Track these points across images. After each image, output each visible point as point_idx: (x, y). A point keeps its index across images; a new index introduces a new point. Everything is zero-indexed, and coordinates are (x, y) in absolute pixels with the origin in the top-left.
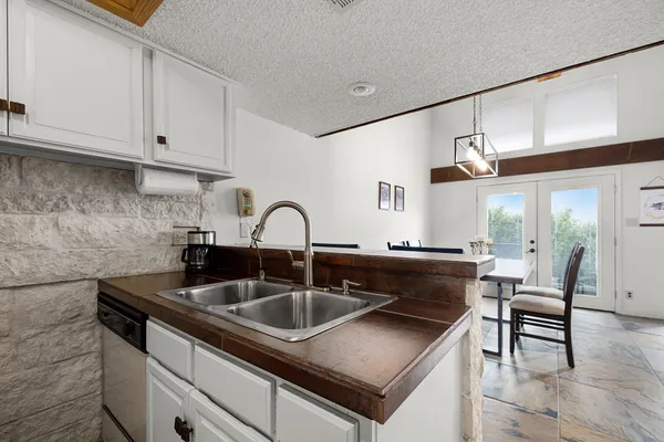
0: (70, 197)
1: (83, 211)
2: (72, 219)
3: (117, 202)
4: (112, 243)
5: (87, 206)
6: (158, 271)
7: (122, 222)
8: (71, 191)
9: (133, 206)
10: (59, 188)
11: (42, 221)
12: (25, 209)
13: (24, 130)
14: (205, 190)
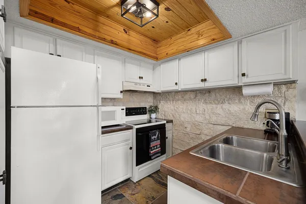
0: (226, 99)
1: (229, 103)
2: (226, 106)
3: (240, 100)
4: (238, 115)
5: (230, 102)
6: (257, 128)
7: (242, 107)
8: (226, 97)
9: (246, 101)
10: (223, 97)
11: (219, 106)
12: (216, 104)
13: (207, 85)
14: (288, 89)
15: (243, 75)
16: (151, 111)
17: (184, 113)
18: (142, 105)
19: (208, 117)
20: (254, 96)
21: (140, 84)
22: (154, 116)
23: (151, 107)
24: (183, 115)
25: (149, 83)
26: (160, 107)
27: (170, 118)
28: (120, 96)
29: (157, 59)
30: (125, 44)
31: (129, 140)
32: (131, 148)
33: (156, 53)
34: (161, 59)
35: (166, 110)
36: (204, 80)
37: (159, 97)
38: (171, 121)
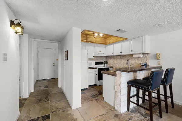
3: (134, 59)
7: (135, 61)
9: (136, 59)
13: (123, 54)
14: (147, 55)
15: (132, 51)
16: (105, 63)
17: (117, 64)
18: (101, 61)
19: (124, 65)
20: (138, 58)
21: (100, 53)
22: (106, 65)
23: (105, 62)
24: (116, 65)
25: (103, 53)
26: (108, 61)
27: (112, 66)
28: (93, 58)
29: (106, 44)
30: (95, 42)
31: (96, 72)
32: (97, 74)
33: (105, 42)
34: (107, 44)
35: (110, 63)
36: (121, 52)
37: (108, 58)
38: (112, 67)
